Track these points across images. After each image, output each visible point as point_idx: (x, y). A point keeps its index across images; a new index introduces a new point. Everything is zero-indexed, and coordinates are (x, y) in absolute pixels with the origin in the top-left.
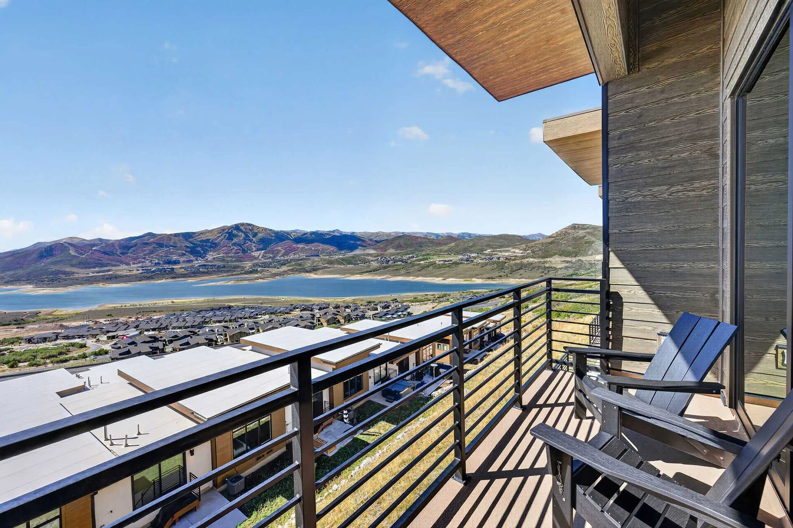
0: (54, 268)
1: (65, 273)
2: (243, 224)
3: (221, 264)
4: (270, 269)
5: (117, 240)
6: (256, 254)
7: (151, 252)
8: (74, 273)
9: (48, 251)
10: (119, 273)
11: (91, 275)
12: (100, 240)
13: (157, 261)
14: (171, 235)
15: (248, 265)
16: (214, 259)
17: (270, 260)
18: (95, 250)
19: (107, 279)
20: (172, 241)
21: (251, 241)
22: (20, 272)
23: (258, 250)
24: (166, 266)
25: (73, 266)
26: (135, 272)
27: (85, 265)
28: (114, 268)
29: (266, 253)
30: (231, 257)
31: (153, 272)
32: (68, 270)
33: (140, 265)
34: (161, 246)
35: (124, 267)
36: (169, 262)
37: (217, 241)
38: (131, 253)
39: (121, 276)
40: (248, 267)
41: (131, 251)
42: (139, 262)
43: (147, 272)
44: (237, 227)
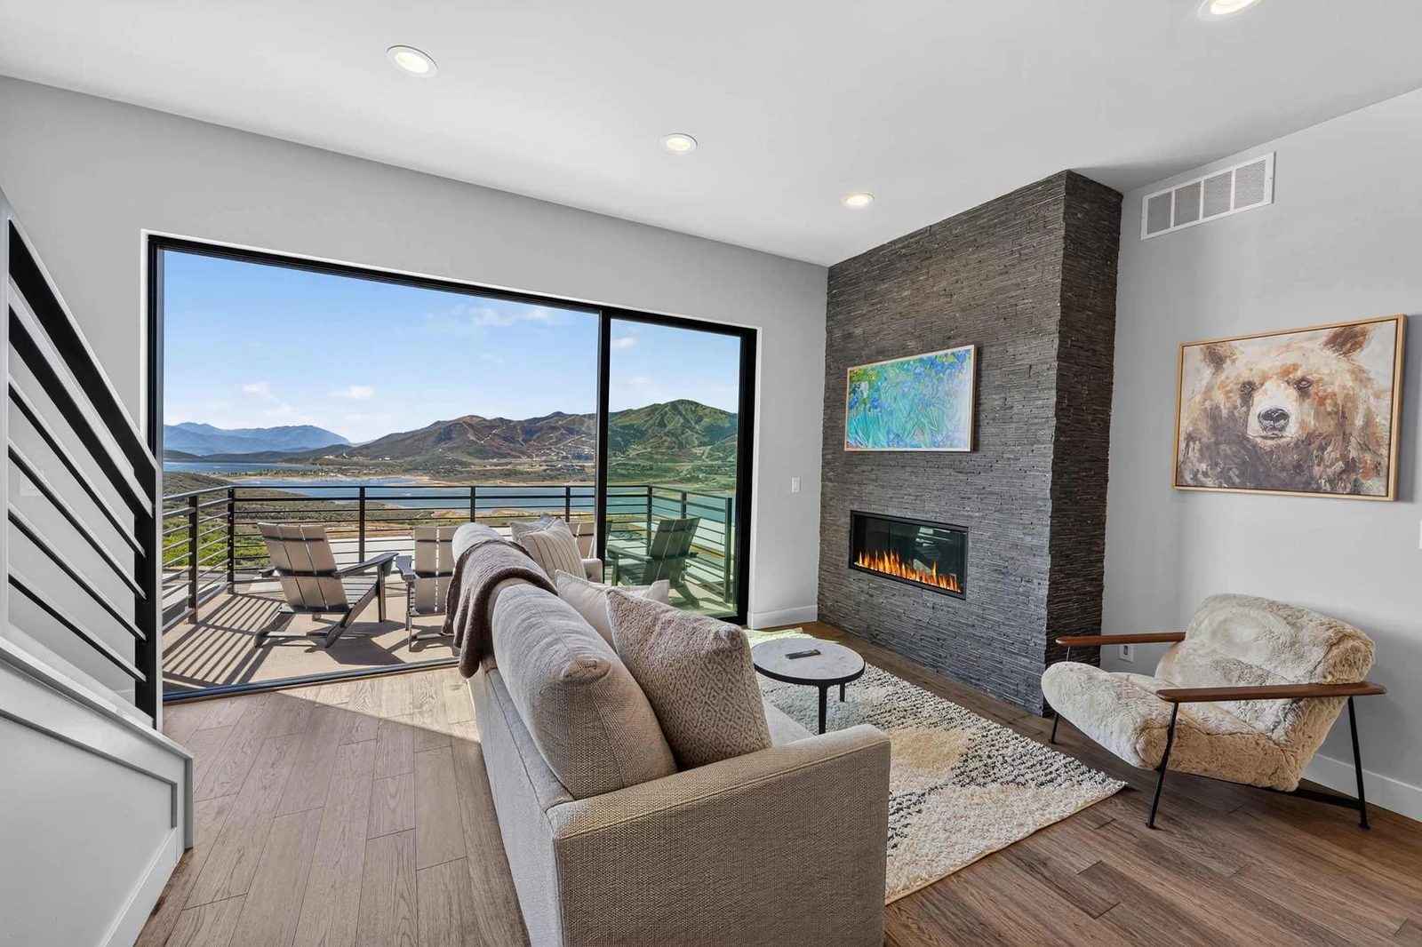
0: (450, 456)
1: (462, 464)
2: (682, 402)
3: (647, 463)
4: (718, 478)
5: (519, 422)
6: (698, 451)
7: (559, 441)
8: (472, 464)
9: (445, 432)
10: (520, 468)
11: (488, 468)
12: (501, 419)
13: (565, 454)
14: (585, 416)
15: (685, 467)
16: (638, 455)
17: (720, 462)
18: (495, 434)
19: (506, 475)
20: (585, 425)
21: (692, 429)
22: (419, 459)
23: (703, 444)
24: (575, 462)
25: (469, 454)
26: (537, 468)
27: (482, 453)
28: (513, 460)
29: (714, 451)
30: (662, 454)
31: (558, 470)
32: (464, 460)
33: (544, 458)
34: (571, 431)
35: (525, 459)
36: (579, 457)
37: (644, 429)
38: (535, 441)
39: (522, 473)
40: (685, 472)
41: (535, 437)
42: (543, 455)
43: (552, 470)
44: (675, 406)
